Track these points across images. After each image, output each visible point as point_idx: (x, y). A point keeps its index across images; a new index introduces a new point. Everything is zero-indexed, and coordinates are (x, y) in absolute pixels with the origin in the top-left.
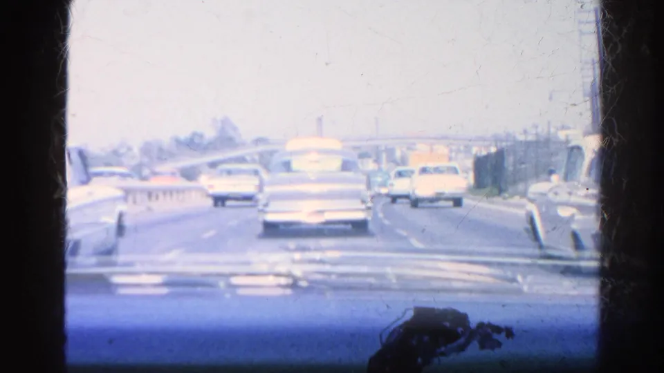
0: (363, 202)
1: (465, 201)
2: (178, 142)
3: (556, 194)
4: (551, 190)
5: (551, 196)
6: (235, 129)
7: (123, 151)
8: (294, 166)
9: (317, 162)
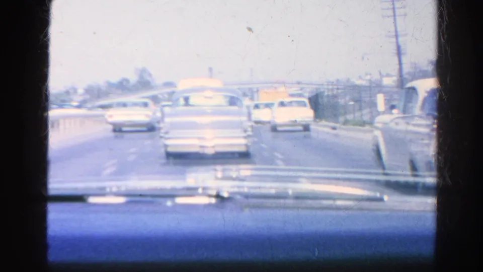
0: (245, 131)
1: (312, 127)
2: (110, 85)
3: (397, 124)
4: (392, 121)
5: (392, 125)
6: (150, 75)
7: (71, 91)
8: (191, 101)
9: (211, 98)
